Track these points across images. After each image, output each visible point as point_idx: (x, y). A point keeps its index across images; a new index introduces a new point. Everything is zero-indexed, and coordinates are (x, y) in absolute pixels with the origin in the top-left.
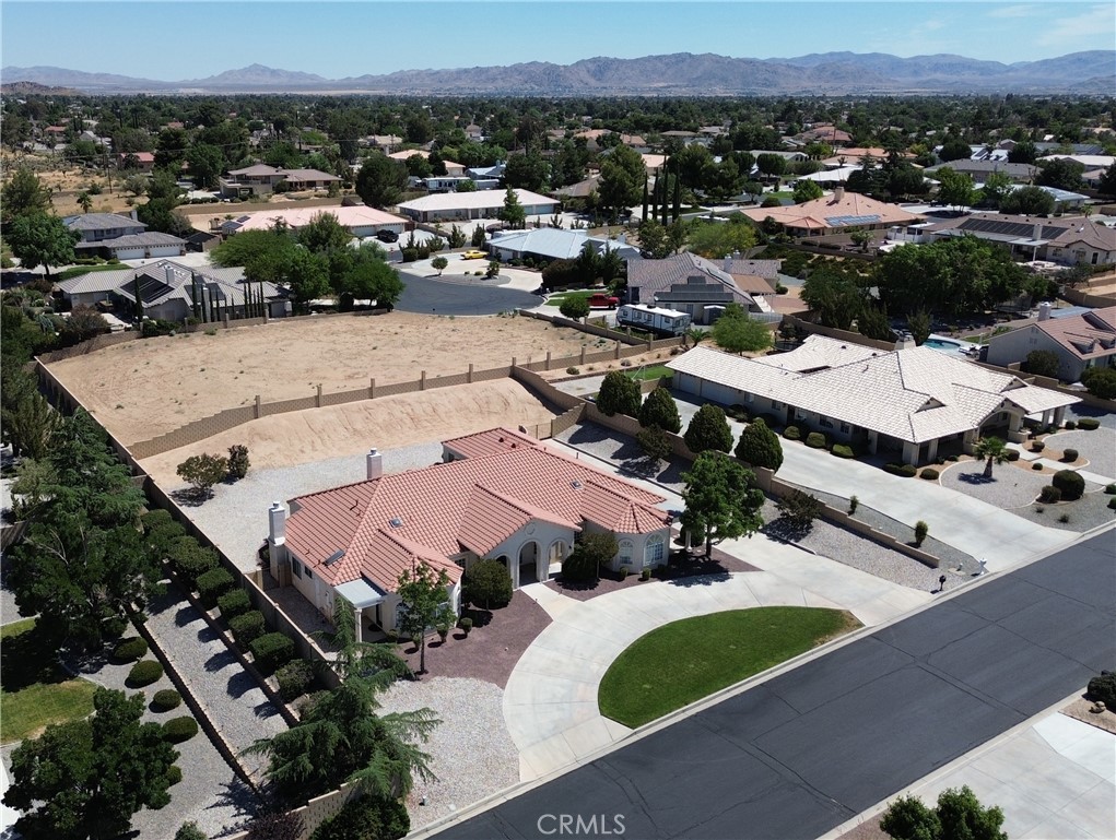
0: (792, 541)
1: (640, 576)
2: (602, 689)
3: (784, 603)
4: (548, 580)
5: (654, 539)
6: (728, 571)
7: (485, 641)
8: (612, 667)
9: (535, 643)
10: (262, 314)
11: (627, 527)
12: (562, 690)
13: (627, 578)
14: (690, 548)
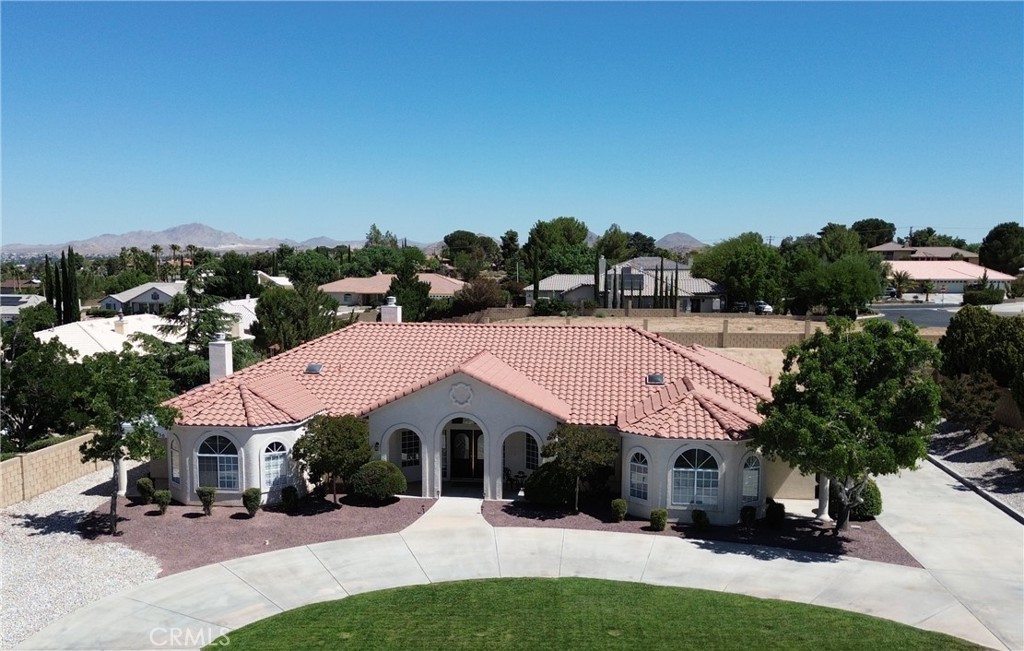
1: (648, 524)
2: (276, 618)
3: (870, 610)
4: (500, 499)
5: (694, 458)
6: (844, 553)
7: (262, 529)
8: (350, 599)
9: (313, 546)
10: (674, 306)
11: (646, 425)
12: (222, 602)
13: (623, 522)
14: (826, 517)
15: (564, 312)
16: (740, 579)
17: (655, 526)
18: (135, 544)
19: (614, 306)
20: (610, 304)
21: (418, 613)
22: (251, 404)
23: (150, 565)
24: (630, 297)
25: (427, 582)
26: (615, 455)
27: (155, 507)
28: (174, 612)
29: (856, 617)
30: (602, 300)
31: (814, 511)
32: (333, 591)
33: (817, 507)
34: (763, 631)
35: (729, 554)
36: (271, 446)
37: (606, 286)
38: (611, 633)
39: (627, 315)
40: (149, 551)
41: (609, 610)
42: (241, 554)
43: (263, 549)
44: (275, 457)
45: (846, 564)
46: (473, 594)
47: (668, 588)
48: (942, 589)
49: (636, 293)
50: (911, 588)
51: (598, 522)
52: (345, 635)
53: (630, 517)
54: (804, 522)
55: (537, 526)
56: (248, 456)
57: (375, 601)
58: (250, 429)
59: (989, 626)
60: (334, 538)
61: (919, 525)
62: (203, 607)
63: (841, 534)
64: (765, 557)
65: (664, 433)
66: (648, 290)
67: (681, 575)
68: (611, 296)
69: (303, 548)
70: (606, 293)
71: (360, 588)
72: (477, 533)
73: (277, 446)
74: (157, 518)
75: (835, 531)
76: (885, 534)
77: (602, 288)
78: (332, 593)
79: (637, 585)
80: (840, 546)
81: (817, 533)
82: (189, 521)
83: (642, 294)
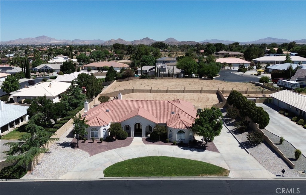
0: (246, 148)
1: (173, 143)
2: (113, 165)
3: (210, 162)
4: (145, 138)
5: (181, 132)
6: (206, 150)
7: (104, 145)
8: (125, 161)
9: (115, 149)
10: (173, 76)
11: (172, 126)
12: (103, 162)
13: (168, 143)
14: (204, 141)
15: (148, 78)
16: (189, 156)
17: (174, 144)
18: (83, 149)
19: (159, 76)
20: (158, 76)
21: (137, 164)
22: (100, 121)
23: (87, 154)
24: (163, 74)
25: (137, 158)
26: (166, 131)
27: (83, 141)
28: (96, 164)
29: (208, 164)
30: (156, 75)
31: (202, 139)
32: (121, 159)
33: (202, 138)
34: (193, 167)
35: (186, 150)
36: (104, 129)
37: (157, 72)
38: (169, 167)
39: (162, 78)
40: (86, 150)
41: (168, 163)
42: (103, 151)
43: (106, 150)
44: (104, 131)
45: (206, 152)
46: (145, 160)
47: (177, 158)
48: (222, 158)
49: (164, 73)
50: (217, 157)
51: (164, 143)
52: (126, 168)
53: (170, 142)
54: (199, 142)
55: (153, 144)
56: (100, 132)
57: (129, 162)
58: (100, 127)
59: (228, 165)
60: (118, 147)
61: (220, 142)
62: (100, 163)
63: (206, 145)
64: (192, 151)
65: (176, 128)
66: (167, 72)
67: (179, 155)
68: (158, 74)
69: (113, 150)
70: (157, 73)
71: (126, 159)
72: (143, 146)
73: (105, 129)
74: (84, 143)
75: (205, 144)
76: (214, 145)
77: (156, 72)
78: (121, 160)
79: (172, 158)
80: (205, 148)
81: (201, 145)
82: (90, 144)
83: (166, 73)
